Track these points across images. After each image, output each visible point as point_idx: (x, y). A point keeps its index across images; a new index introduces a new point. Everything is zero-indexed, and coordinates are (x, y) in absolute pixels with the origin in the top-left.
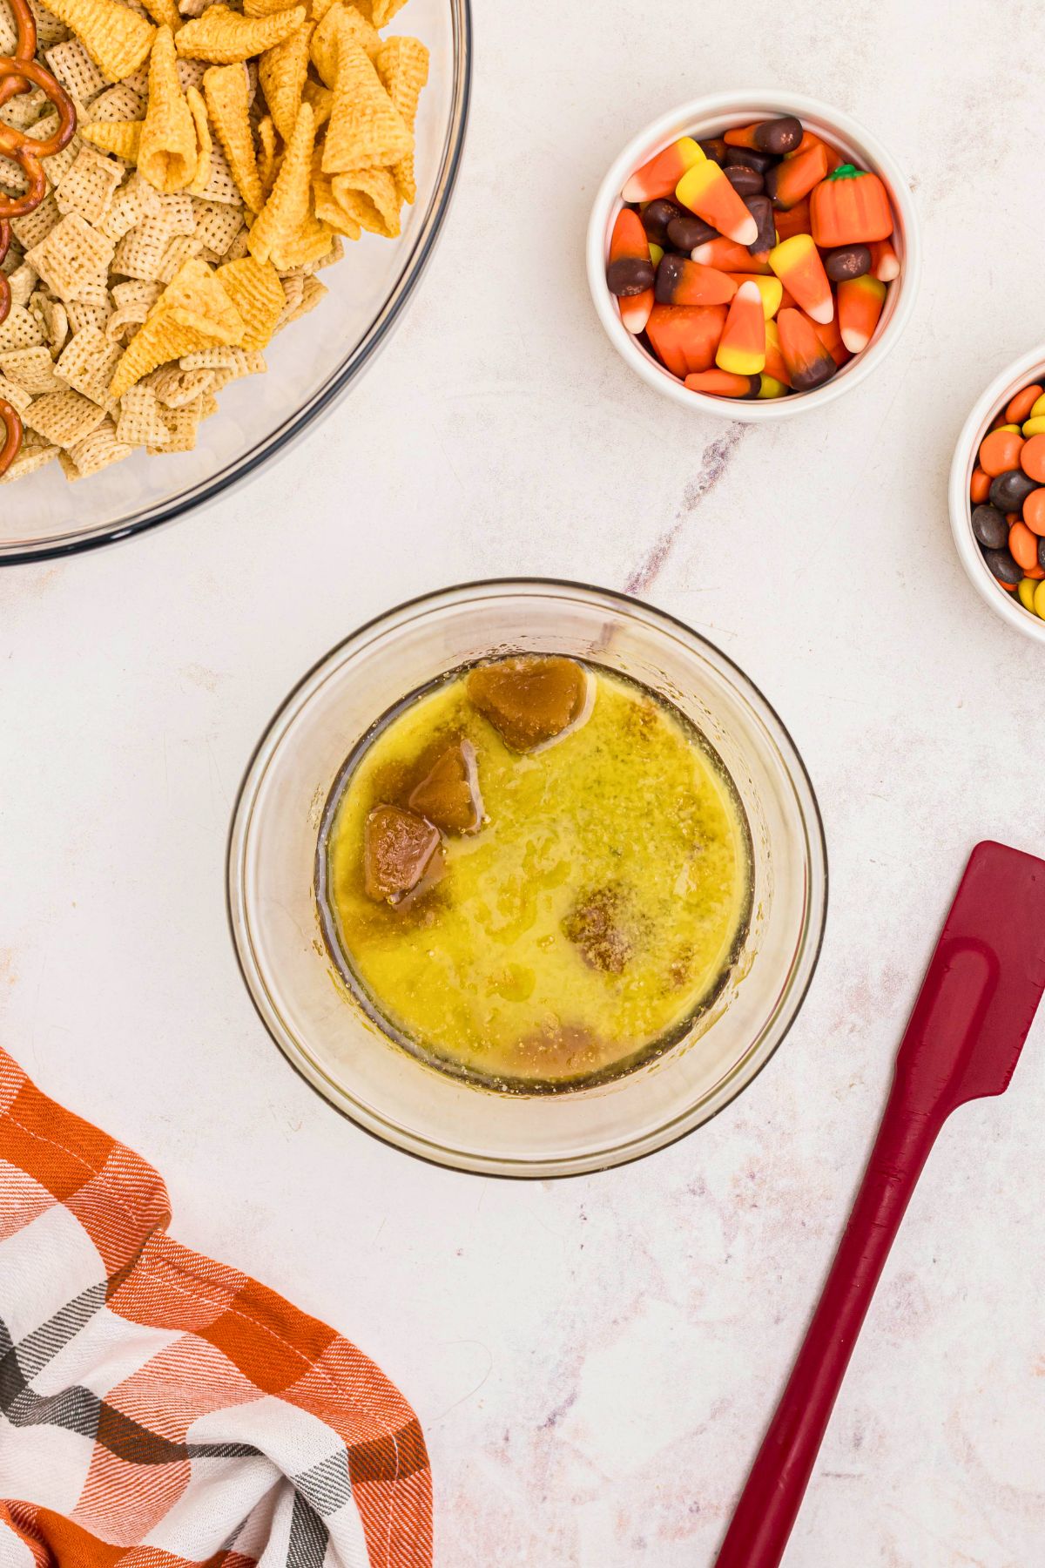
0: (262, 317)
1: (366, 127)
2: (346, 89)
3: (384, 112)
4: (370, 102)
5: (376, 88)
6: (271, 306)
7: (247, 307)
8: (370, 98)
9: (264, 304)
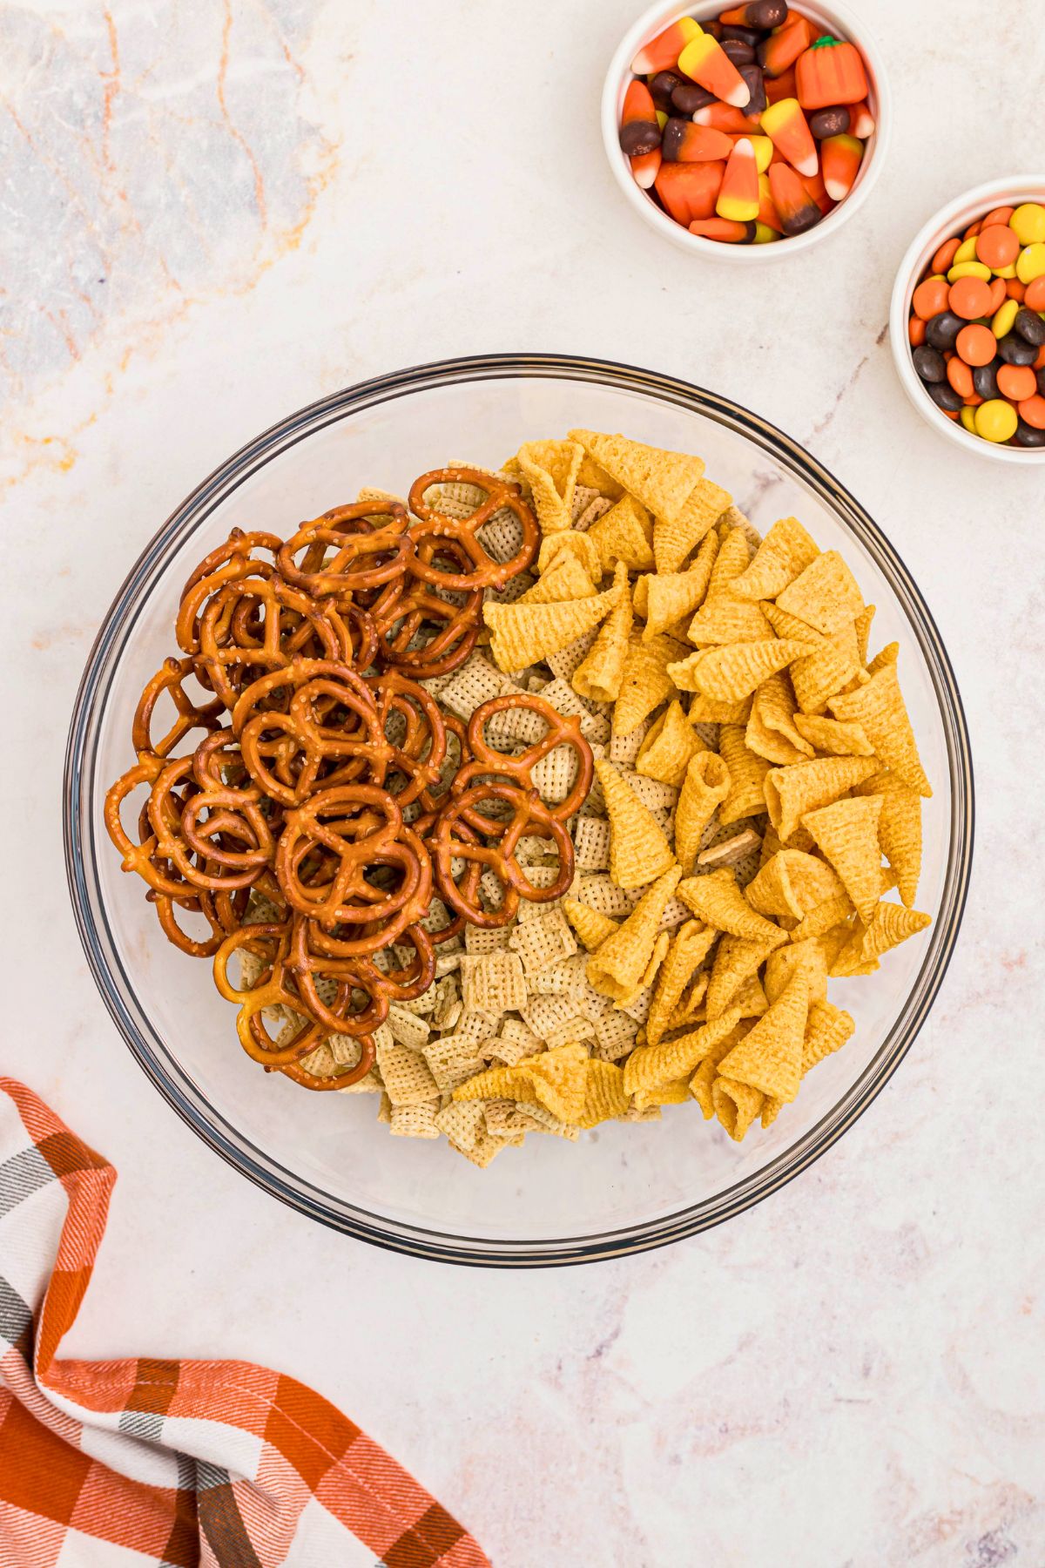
0: (600, 1110)
1: (770, 1067)
2: (776, 1022)
3: (791, 1063)
4: (786, 1048)
5: (798, 1039)
6: (612, 1109)
7: (594, 1096)
8: (788, 1044)
9: (608, 1104)
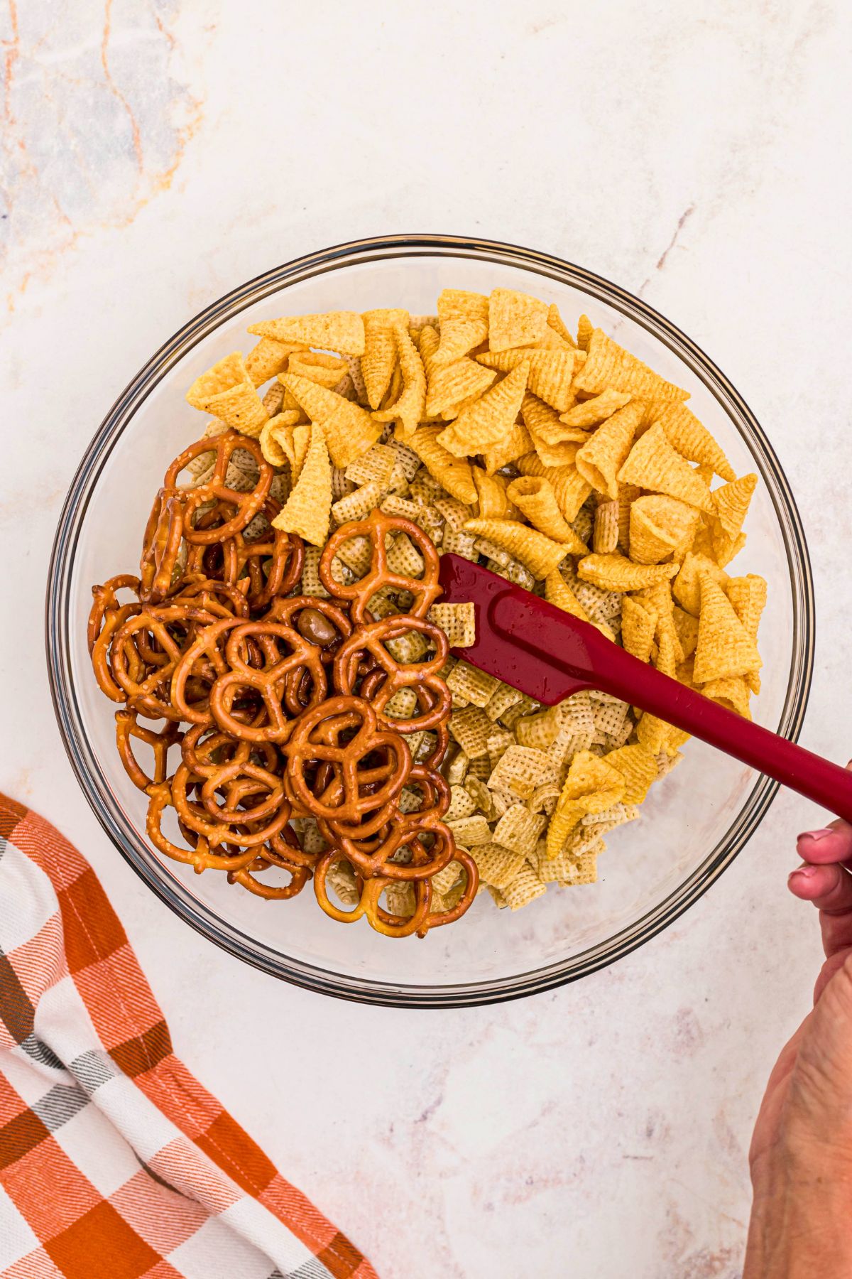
0: (641, 783)
1: (730, 653)
2: (711, 621)
3: (742, 641)
4: (731, 633)
5: (734, 621)
6: (648, 776)
7: (630, 777)
8: (730, 629)
9: (642, 775)
